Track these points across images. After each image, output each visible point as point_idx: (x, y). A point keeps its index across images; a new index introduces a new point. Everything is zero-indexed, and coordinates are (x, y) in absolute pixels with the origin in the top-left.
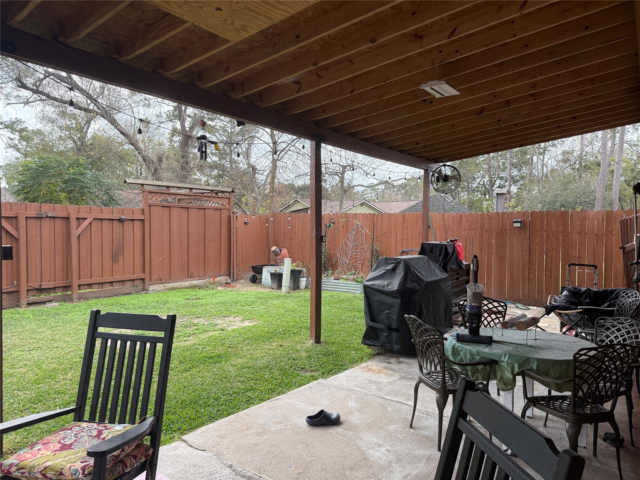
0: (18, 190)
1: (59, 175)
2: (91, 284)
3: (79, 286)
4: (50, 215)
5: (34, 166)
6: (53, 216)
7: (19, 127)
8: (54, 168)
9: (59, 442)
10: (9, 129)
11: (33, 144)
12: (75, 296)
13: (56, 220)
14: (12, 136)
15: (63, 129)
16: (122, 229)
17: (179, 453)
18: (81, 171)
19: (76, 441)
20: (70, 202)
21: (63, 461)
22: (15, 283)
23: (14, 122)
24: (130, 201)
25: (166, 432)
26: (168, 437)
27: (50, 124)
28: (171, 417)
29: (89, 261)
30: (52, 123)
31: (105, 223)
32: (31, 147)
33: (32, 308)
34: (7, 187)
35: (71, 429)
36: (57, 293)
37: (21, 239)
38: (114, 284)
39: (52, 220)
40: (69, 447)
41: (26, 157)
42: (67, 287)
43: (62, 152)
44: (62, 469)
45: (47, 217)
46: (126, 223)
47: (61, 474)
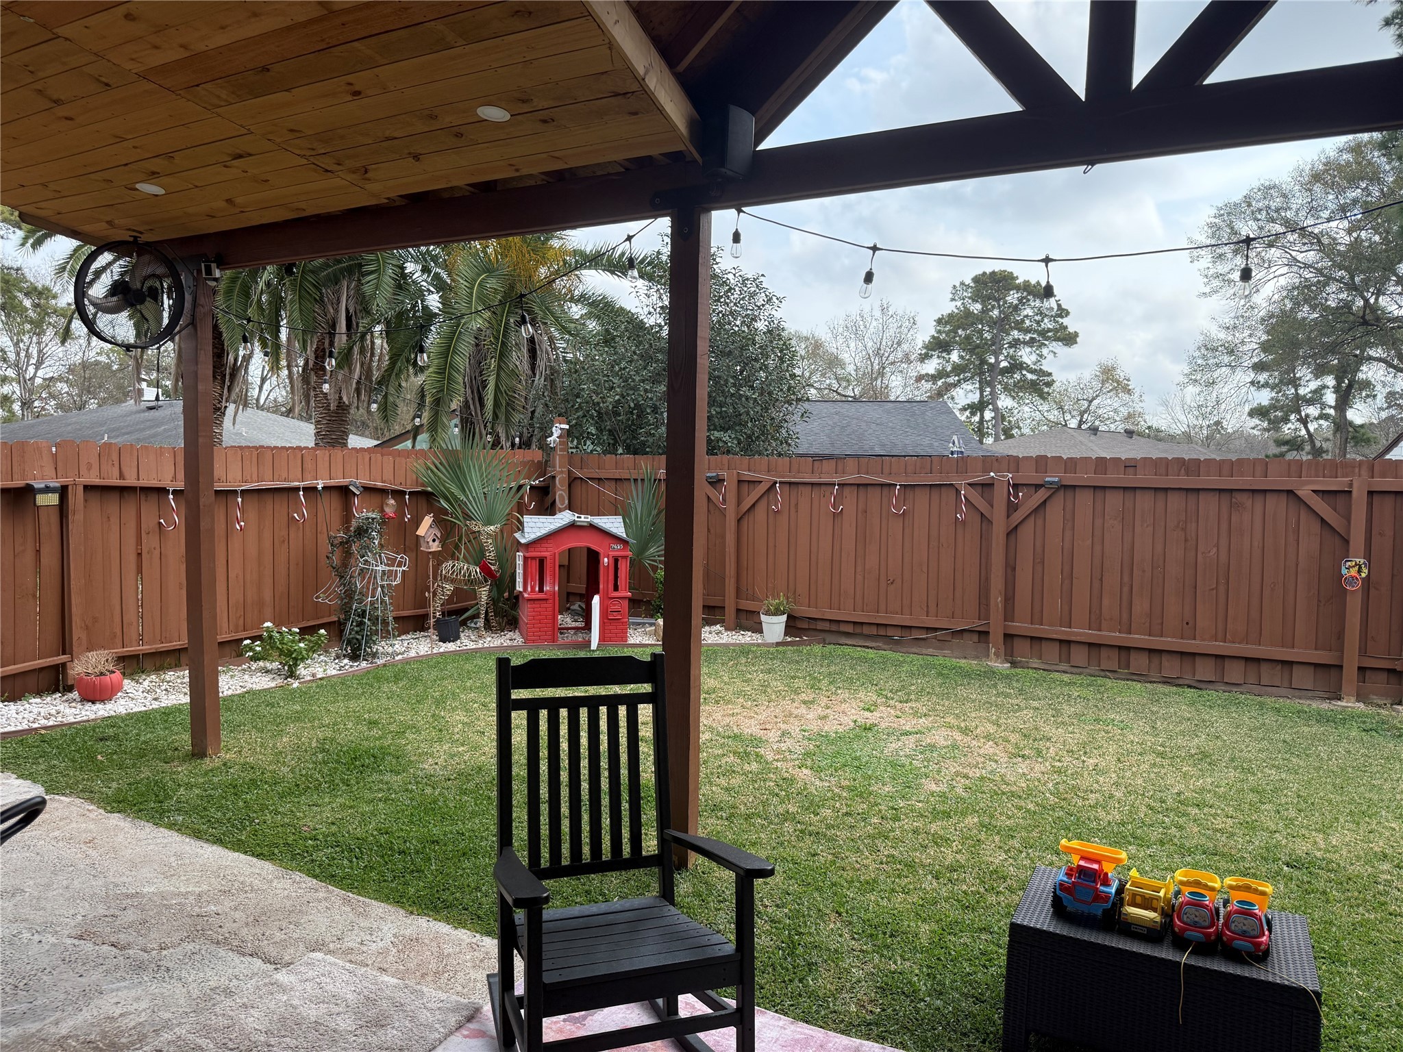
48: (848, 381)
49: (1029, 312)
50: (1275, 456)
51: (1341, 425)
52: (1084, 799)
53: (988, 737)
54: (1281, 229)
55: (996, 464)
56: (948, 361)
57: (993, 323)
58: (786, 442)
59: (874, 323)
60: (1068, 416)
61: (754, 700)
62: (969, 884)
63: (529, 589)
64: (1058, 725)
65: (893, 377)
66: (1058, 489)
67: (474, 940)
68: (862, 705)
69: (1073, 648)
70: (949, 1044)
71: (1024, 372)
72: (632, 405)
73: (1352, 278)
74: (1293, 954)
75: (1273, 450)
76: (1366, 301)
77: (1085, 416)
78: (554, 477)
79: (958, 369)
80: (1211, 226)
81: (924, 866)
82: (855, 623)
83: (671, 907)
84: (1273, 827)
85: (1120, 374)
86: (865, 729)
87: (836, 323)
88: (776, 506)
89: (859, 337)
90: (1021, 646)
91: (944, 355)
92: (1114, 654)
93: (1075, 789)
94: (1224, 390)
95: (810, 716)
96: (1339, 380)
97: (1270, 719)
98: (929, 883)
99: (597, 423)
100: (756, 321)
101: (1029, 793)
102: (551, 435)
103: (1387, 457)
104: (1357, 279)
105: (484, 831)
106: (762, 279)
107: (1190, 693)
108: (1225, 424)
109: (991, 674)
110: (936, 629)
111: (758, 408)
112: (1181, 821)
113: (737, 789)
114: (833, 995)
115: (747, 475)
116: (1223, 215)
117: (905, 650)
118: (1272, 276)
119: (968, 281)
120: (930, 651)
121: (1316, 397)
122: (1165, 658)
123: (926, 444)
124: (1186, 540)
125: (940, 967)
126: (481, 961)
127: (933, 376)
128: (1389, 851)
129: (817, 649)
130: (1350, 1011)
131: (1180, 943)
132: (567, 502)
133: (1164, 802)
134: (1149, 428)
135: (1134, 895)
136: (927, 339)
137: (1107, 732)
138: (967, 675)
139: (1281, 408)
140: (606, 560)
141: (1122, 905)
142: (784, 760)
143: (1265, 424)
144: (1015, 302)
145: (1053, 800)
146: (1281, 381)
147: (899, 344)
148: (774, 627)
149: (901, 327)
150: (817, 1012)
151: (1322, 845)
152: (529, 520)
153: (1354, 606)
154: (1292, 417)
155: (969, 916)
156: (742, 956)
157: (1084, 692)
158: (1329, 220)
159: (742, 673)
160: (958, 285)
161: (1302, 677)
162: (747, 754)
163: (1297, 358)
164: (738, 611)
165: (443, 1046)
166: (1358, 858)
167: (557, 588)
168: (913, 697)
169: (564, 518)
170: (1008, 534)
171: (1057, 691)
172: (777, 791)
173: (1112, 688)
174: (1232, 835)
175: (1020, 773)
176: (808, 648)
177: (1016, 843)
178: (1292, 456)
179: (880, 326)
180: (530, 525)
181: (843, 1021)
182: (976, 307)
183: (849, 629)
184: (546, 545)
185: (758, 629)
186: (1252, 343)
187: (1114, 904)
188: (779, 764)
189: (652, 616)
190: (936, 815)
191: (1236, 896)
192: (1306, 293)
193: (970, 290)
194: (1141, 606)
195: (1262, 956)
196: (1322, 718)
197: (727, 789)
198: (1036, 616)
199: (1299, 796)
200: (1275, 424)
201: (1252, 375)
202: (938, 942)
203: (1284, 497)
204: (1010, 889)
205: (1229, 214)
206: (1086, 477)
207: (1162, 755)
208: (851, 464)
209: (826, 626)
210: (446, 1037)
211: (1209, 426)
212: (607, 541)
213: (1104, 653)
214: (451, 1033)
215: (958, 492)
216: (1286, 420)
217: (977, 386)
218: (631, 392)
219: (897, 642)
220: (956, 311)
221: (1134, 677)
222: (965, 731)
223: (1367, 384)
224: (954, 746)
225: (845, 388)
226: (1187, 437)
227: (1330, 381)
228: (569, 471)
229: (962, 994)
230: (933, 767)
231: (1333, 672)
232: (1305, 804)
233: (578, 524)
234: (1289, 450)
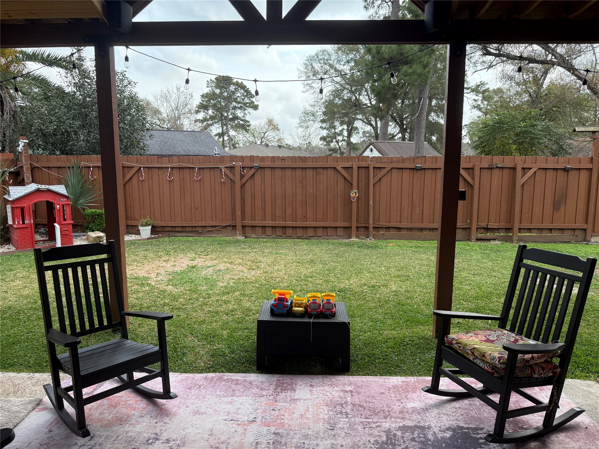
0: (477, 145)
1: (512, 129)
2: (531, 229)
3: (520, 229)
4: (499, 166)
5: (491, 123)
6: (502, 166)
7: (483, 89)
8: (508, 123)
9: (485, 336)
10: (474, 93)
11: (492, 102)
12: (515, 238)
13: (504, 170)
14: (476, 98)
15: (520, 85)
16: (567, 178)
17: (593, 391)
18: (532, 123)
19: (497, 340)
20: (520, 153)
21: (486, 348)
22: (469, 221)
23: (479, 85)
24: (581, 150)
25: (583, 370)
26: (583, 374)
27: (509, 81)
28: (591, 359)
29: (531, 207)
30: (510, 80)
31: (550, 173)
32: (490, 105)
33: (479, 243)
34: (470, 142)
35: (495, 331)
36: (500, 233)
37: (475, 186)
38: (553, 231)
39: (501, 170)
40: (492, 342)
41: (486, 115)
42: (509, 229)
43: (518, 106)
44: (485, 353)
45: (497, 167)
46: (571, 173)
47: (484, 356)
48: (164, 121)
49: (239, 94)
50: (329, 155)
51: (349, 143)
52: (275, 280)
53: (240, 264)
54: (329, 68)
55: (235, 159)
56: (208, 114)
57: (225, 99)
58: (143, 149)
59: (174, 95)
60: (257, 140)
61: (142, 263)
62: (239, 315)
63: (17, 223)
64: (264, 257)
65: (185, 120)
66: (258, 169)
67: (30, 376)
68: (189, 259)
69: (267, 228)
70: (238, 368)
71: (239, 120)
72: (64, 131)
73: (351, 88)
74: (342, 313)
75: (328, 153)
76: (356, 97)
77: (263, 139)
78: (22, 167)
79: (212, 118)
80: (305, 64)
81: (222, 312)
82: (182, 227)
83: (128, 341)
84: (334, 280)
85: (275, 122)
86: (192, 267)
87: (156, 94)
88: (142, 178)
89: (168, 101)
90: (248, 230)
91: (206, 111)
92: (281, 229)
93: (272, 277)
94: (312, 130)
95: (168, 266)
96: (348, 126)
97: (331, 247)
98: (225, 317)
99: (43, 139)
100: (124, 93)
101: (256, 281)
102: (19, 145)
103: (363, 155)
104: (353, 89)
105: (21, 333)
106: (125, 73)
107: (306, 241)
108: (312, 143)
109: (238, 241)
110: (216, 226)
111: (129, 133)
112: (306, 283)
113: (141, 298)
114: (194, 362)
115: (127, 164)
116: (309, 60)
117: (204, 236)
118: (326, 86)
119: (213, 79)
120: (214, 235)
121: (341, 133)
122: (298, 229)
123: (203, 150)
124: (303, 186)
125: (232, 344)
126: (36, 383)
127: (202, 120)
128: (366, 283)
129: (166, 239)
130: (357, 330)
131: (310, 316)
132: (31, 179)
133: (301, 277)
134: (286, 144)
135: (296, 304)
136: (198, 104)
137: (281, 257)
138: (229, 243)
139: (330, 137)
140: (58, 206)
141: (292, 308)
142: (160, 284)
143: (325, 143)
144: (233, 90)
145: (264, 282)
146: (330, 127)
147: (186, 105)
148: (146, 232)
149: (186, 97)
150: (189, 369)
151: (348, 284)
152: (12, 189)
153: (354, 206)
154: (334, 140)
155: (240, 325)
156: (162, 350)
157: (272, 244)
158: (344, 65)
159: (134, 252)
160: (209, 80)
161: (340, 232)
162: (143, 284)
163: (335, 119)
164: (127, 226)
165: (27, 417)
166: (358, 286)
167: (32, 222)
168: (209, 253)
169: (32, 187)
170: (241, 187)
171: (262, 245)
172: (159, 296)
173: (281, 242)
174: (322, 285)
175: (252, 275)
176: (162, 239)
177: (253, 298)
178: (334, 155)
179: (177, 96)
180: (13, 191)
181: (199, 369)
182: (218, 91)
183: (180, 229)
184: (24, 201)
185: (138, 233)
186: (320, 111)
187: (290, 308)
188: (158, 286)
189: (84, 232)
190: (224, 294)
191: (325, 298)
192: (337, 93)
193: (214, 83)
194: (289, 211)
195: (333, 315)
196: (347, 245)
197: (137, 299)
198: (253, 218)
199: (341, 270)
200: (328, 143)
201: (320, 124)
202: (230, 336)
203: (333, 169)
204: (253, 314)
205: (311, 60)
206: (267, 164)
207: (299, 263)
208: (175, 159)
209: (170, 229)
210: (28, 414)
211: (306, 144)
212: (58, 197)
213: (277, 229)
214: (30, 412)
215: (221, 170)
216: (332, 142)
217: (221, 125)
218: (62, 124)
219: (200, 233)
220: (209, 92)
221: (288, 237)
222: (231, 263)
223: (356, 128)
224: (228, 269)
225: (163, 124)
226: (300, 148)
227: (345, 127)
228: (31, 164)
229: (241, 351)
230: (220, 277)
231: (349, 229)
232: (342, 272)
233: (41, 189)
234: (333, 153)
